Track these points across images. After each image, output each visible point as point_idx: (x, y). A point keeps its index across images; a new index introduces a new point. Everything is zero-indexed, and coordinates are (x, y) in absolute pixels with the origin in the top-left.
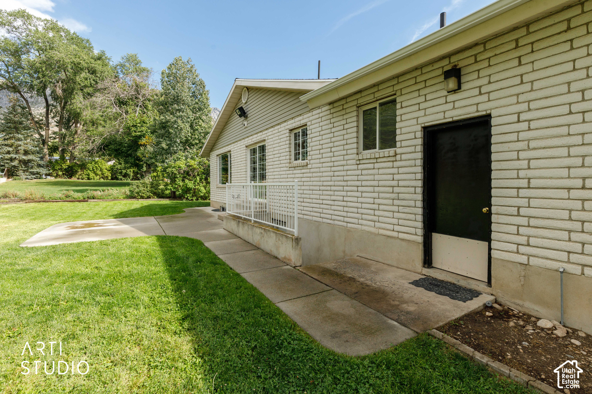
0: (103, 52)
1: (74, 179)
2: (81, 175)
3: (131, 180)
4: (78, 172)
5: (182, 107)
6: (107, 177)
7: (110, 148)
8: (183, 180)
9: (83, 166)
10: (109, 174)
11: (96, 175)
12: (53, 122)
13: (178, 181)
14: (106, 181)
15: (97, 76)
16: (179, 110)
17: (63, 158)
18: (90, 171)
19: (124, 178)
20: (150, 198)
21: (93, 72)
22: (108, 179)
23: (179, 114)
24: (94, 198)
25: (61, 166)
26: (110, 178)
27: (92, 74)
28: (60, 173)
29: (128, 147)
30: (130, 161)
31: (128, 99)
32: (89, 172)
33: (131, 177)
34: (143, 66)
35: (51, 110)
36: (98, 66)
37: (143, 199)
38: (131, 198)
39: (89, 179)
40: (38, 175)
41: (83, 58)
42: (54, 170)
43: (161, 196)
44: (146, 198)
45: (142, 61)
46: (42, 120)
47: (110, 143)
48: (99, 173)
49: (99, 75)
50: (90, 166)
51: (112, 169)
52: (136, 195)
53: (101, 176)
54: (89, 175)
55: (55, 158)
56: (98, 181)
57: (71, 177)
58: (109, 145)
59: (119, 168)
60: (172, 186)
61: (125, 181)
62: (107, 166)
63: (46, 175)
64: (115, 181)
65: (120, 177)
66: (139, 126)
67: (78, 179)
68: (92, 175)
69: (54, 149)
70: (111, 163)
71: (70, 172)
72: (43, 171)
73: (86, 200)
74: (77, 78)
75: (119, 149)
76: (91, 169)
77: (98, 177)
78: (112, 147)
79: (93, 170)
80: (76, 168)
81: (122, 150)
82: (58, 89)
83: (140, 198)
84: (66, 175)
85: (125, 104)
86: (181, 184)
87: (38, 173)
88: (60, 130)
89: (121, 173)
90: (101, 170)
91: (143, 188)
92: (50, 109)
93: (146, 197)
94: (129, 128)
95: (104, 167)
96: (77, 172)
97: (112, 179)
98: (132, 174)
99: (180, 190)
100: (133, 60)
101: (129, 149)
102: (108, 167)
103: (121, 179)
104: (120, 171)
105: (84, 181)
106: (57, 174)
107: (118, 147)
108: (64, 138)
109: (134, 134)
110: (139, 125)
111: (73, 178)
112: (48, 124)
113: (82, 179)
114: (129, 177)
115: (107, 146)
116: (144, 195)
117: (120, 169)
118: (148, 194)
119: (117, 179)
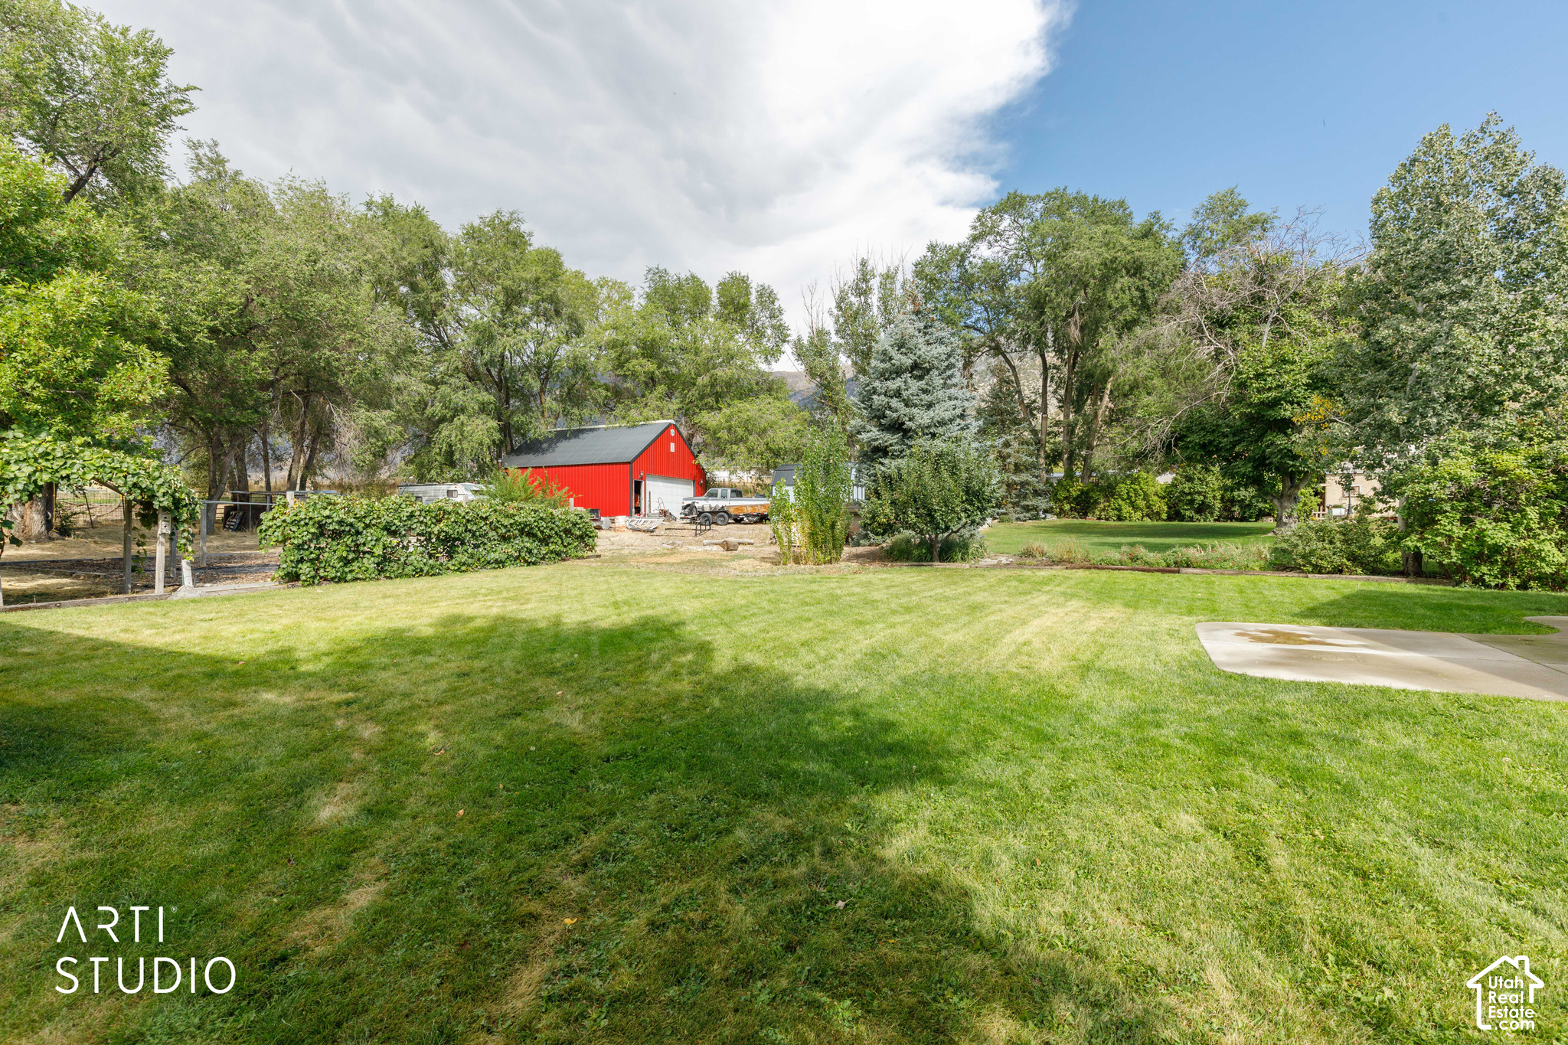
0: (1156, 216)
1: (1091, 520)
2: (1104, 510)
3: (1215, 520)
4: (1099, 503)
5: (1464, 282)
6: (1158, 513)
7: (1190, 442)
8: (1466, 521)
9: (1109, 491)
10: (1161, 506)
11: (1136, 508)
12: (1053, 404)
13: (1444, 521)
14: (1155, 523)
15: (1144, 278)
16: (1453, 298)
17: (1070, 474)
18: (1123, 500)
19: (1198, 516)
20: (1341, 572)
21: (1136, 269)
22: (1161, 519)
23: (1455, 309)
24: (1188, 566)
25: (1068, 491)
26: (1164, 516)
27: (1134, 275)
28: (1067, 507)
29: (1234, 435)
30: (1243, 470)
31: (1236, 309)
32: (1120, 502)
33: (1217, 513)
34: (1249, 212)
35: (1052, 378)
36: (1145, 252)
37: (1320, 572)
38: (1283, 570)
39: (1120, 518)
40: (1033, 513)
41: (1122, 244)
42: (1057, 500)
43: (1374, 567)
44: (1328, 573)
45: (1248, 201)
46: (1035, 401)
47: (1189, 429)
48: (1141, 503)
49: (1147, 274)
50: (1123, 488)
51: (1168, 493)
52: (1300, 561)
53: (1146, 511)
54: (1119, 510)
55: (1055, 475)
56: (1139, 523)
57: (1085, 515)
58: (1186, 436)
59: (1187, 491)
60: (1422, 539)
61: (1202, 523)
62: (1159, 488)
63: (1046, 511)
64: (1175, 523)
65: (1188, 513)
66: (1270, 375)
67: (1099, 519)
68: (1126, 509)
69: (1054, 458)
70: (1166, 479)
71: (1084, 505)
72: (1042, 503)
73: (1173, 568)
74: (1109, 293)
75: (1211, 442)
76: (1125, 497)
77: (1139, 513)
78: (1194, 438)
79: (1129, 497)
80: (1095, 495)
81: (1220, 443)
82: (1073, 327)
83: (1312, 572)
84: (1076, 510)
85: (1227, 323)
86: (1458, 531)
87: (1035, 508)
88: (1067, 416)
89: (1191, 502)
90: (1146, 497)
91: (1320, 545)
92: (1050, 375)
93: (1330, 568)
94: (1242, 385)
95: (1151, 490)
96: (1096, 502)
97: (1170, 519)
98: (1218, 505)
99: (1453, 553)
100: (1226, 207)
101: (1237, 438)
102: (1159, 491)
103: (1191, 519)
104: (1189, 497)
105: (1111, 523)
106: (1061, 509)
107: (1210, 437)
108: (1073, 432)
109: (1256, 398)
110: (1270, 371)
111: (1090, 516)
112: (1044, 409)
113: (1107, 519)
114: (1212, 514)
115: (1181, 438)
116: (1324, 563)
117: (1190, 494)
118: (1337, 560)
119: (1182, 518)
